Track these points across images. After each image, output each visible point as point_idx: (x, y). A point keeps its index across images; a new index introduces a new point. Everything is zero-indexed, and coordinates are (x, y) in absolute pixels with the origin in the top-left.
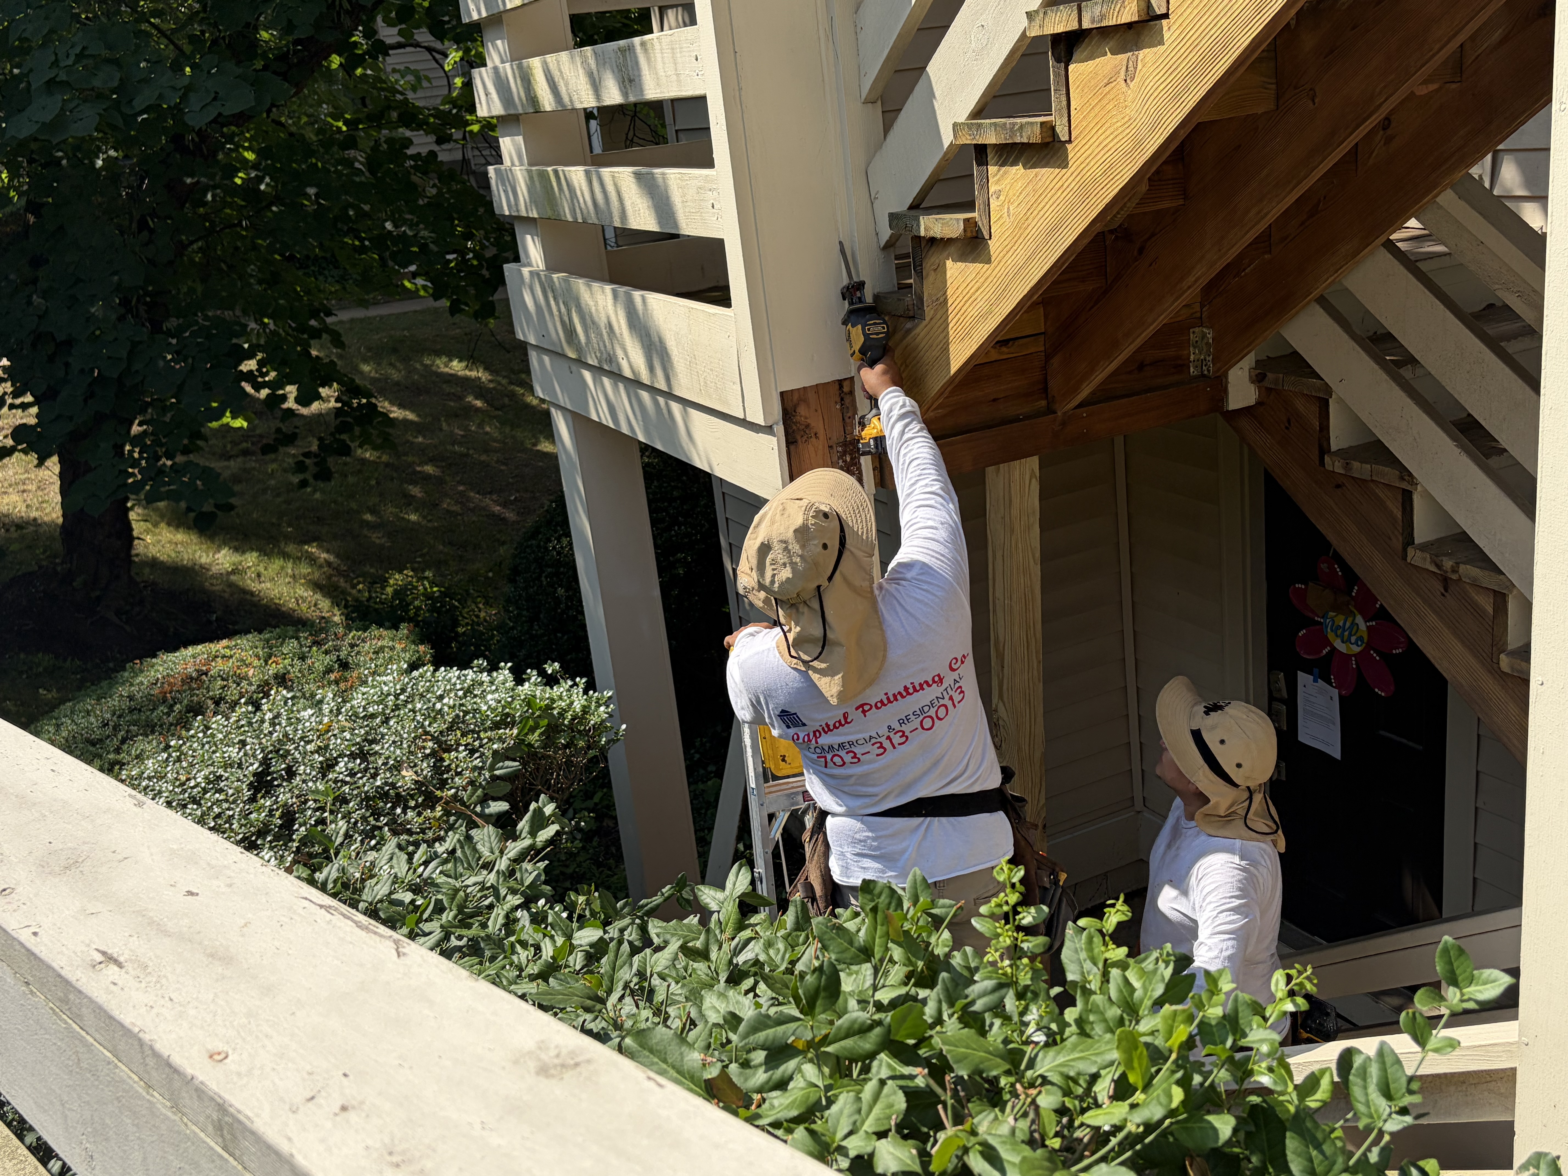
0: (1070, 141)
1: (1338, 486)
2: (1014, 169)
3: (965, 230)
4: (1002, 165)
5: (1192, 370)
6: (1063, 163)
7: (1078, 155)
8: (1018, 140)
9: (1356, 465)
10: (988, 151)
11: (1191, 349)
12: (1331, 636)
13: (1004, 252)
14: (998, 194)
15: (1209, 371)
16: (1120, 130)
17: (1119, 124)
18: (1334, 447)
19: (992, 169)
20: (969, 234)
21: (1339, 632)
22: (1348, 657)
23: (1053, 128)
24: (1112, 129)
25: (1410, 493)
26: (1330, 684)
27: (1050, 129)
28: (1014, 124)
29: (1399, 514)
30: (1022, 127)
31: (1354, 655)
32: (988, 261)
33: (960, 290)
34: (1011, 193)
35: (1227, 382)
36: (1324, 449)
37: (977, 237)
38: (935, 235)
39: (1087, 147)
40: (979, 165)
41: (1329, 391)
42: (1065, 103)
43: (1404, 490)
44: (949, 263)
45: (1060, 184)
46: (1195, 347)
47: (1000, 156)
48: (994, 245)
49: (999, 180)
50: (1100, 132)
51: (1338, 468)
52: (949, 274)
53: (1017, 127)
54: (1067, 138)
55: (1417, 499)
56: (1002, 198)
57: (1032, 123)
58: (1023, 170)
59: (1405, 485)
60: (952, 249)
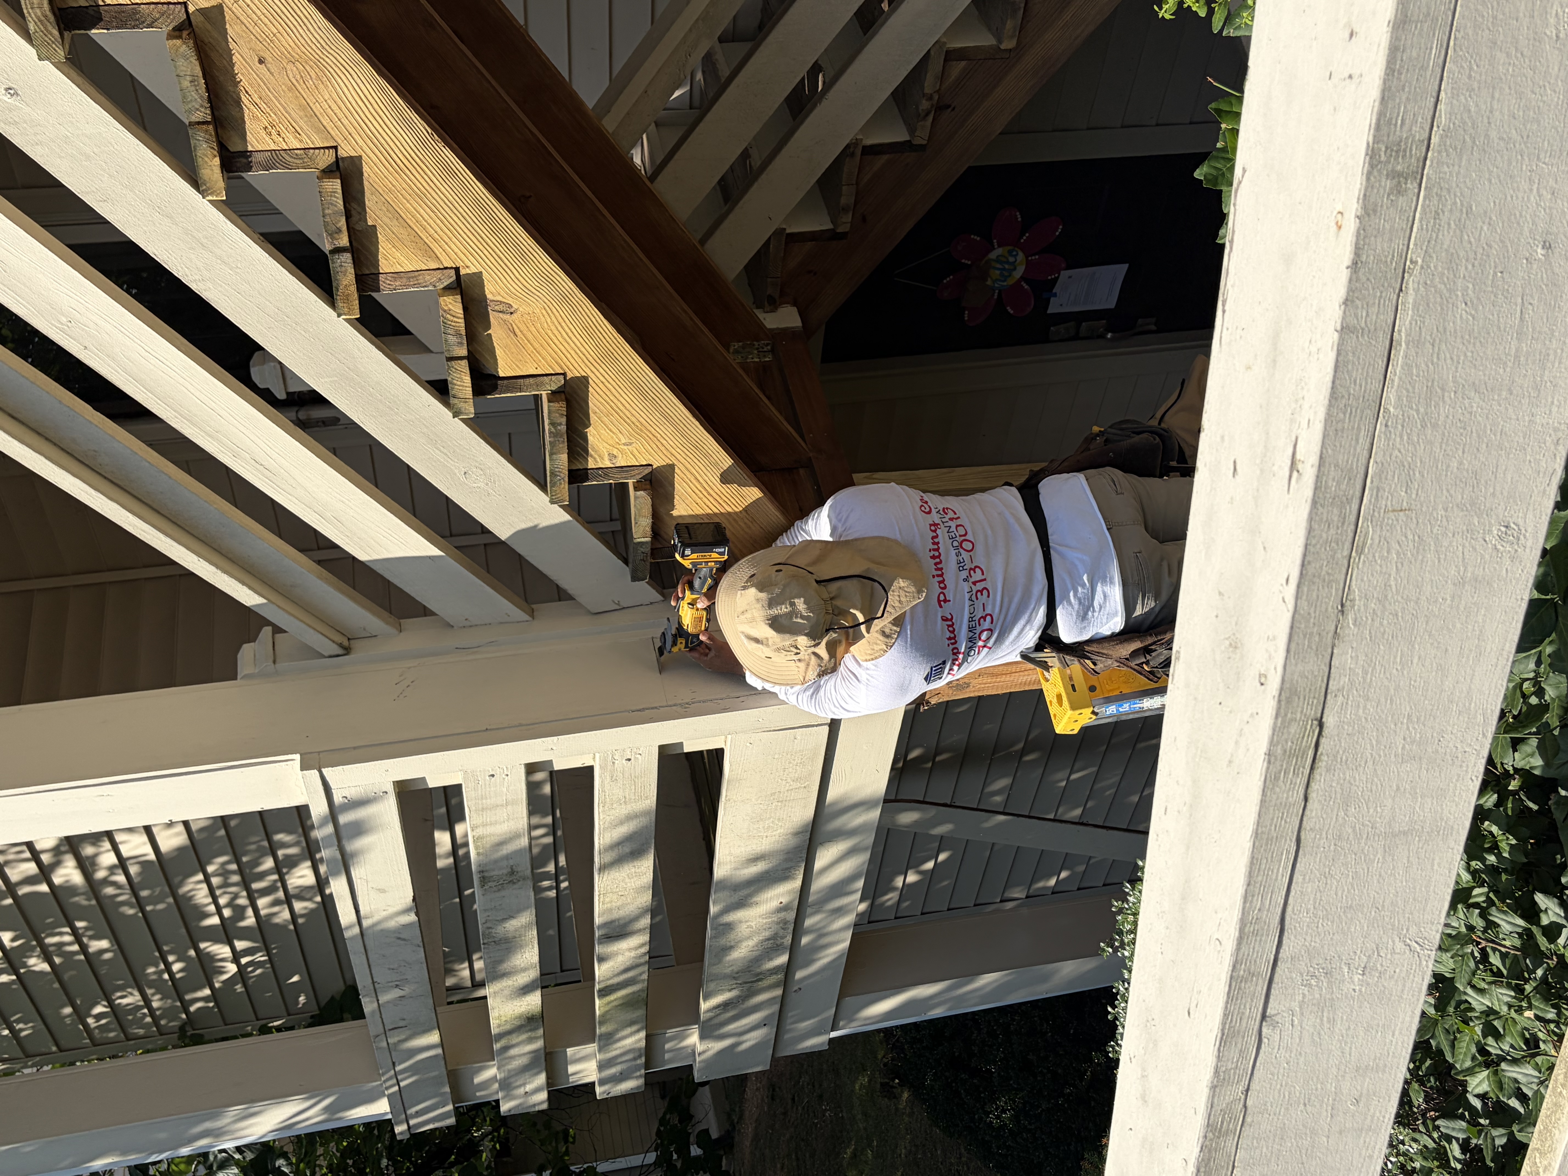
0: (564, 374)
1: (864, 219)
2: (590, 438)
3: (644, 490)
4: (587, 452)
5: (767, 359)
6: (582, 382)
7: (576, 365)
8: (563, 428)
9: (843, 201)
10: (574, 468)
11: (748, 361)
12: (1010, 282)
13: (663, 448)
14: (612, 457)
15: (767, 345)
16: (554, 319)
17: (549, 320)
18: (830, 226)
19: (591, 464)
20: (648, 487)
21: (1006, 274)
22: (1029, 264)
23: (554, 393)
24: (553, 328)
25: (865, 148)
26: (1057, 279)
27: (554, 395)
28: (550, 433)
29: (885, 157)
30: (552, 424)
31: (1027, 257)
32: (672, 467)
33: (699, 501)
34: (611, 442)
35: (778, 329)
36: (833, 236)
37: (651, 481)
38: (650, 524)
39: (569, 356)
40: (587, 479)
41: (779, 232)
42: (531, 380)
43: (862, 154)
44: (675, 513)
45: (601, 385)
46: (747, 358)
47: (579, 455)
48: (658, 462)
49: (599, 456)
50: (556, 341)
51: (848, 218)
52: (684, 513)
53: (553, 430)
54: (562, 377)
55: (869, 142)
56: (615, 452)
57: (549, 412)
58: (591, 428)
59: (859, 152)
60: (662, 510)
